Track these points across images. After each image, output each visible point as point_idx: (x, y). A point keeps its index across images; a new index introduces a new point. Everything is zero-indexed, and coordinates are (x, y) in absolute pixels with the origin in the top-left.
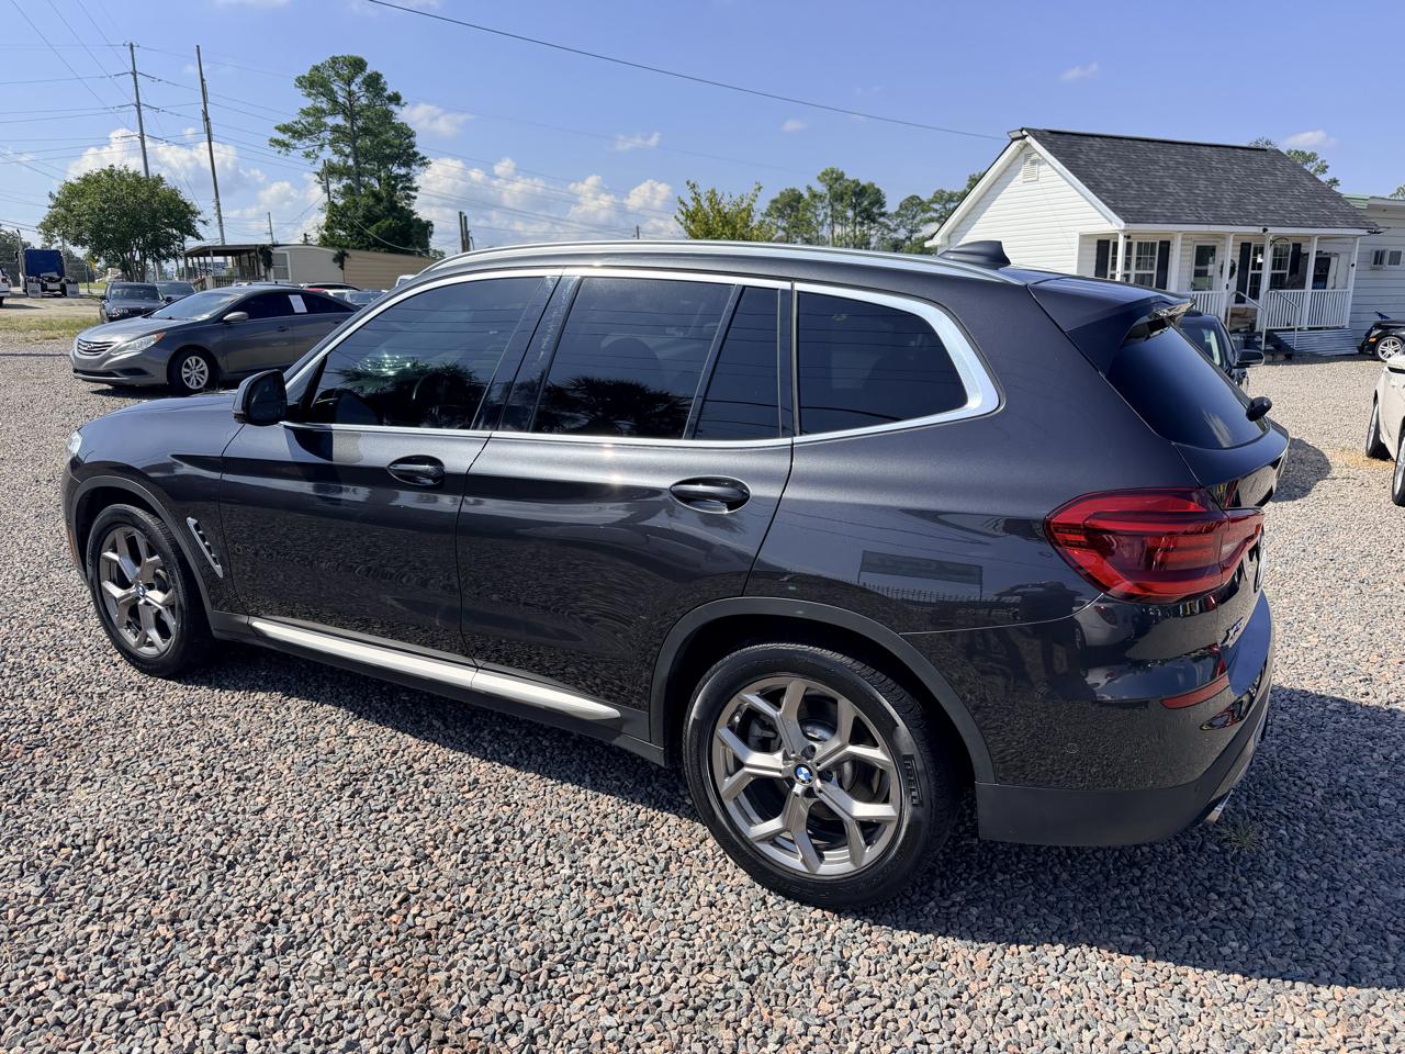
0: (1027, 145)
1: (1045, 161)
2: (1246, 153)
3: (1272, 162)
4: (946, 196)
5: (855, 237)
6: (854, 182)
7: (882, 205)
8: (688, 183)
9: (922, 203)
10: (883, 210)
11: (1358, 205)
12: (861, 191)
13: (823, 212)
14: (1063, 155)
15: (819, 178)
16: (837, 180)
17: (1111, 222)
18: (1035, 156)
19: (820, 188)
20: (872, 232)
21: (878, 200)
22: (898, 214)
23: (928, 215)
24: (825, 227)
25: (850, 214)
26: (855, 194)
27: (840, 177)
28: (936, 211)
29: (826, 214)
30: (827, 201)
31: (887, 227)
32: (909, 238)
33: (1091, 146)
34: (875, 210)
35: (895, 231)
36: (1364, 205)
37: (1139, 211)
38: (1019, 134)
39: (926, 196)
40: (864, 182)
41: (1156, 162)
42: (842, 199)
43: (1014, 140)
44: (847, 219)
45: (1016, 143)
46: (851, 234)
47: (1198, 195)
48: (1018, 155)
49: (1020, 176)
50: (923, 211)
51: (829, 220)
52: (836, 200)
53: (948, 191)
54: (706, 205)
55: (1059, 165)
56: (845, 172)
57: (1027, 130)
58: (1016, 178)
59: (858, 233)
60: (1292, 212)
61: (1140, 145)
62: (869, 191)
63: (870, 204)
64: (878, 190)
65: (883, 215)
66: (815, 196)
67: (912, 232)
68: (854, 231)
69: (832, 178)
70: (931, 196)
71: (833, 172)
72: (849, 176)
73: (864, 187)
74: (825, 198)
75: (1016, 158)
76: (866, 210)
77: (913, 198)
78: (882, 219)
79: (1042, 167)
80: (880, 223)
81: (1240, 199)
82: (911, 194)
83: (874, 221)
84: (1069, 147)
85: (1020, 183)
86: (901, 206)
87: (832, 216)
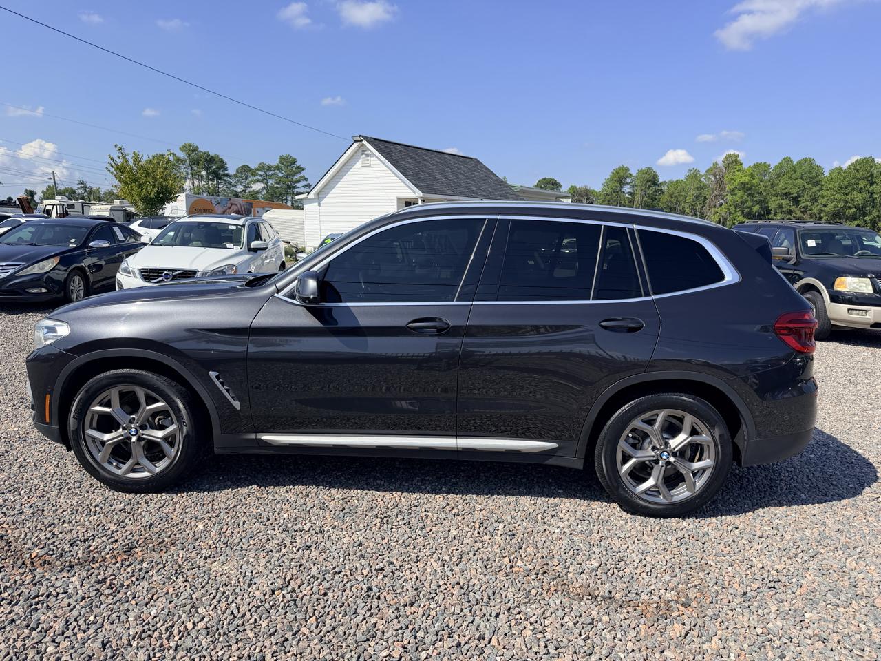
0: (363, 145)
1: (374, 155)
2: (465, 159)
3: (476, 165)
4: (266, 167)
5: (209, 188)
6: (205, 153)
7: (226, 169)
8: (116, 146)
9: (250, 170)
10: (226, 172)
11: (515, 189)
12: (211, 160)
13: (185, 170)
14: (384, 153)
15: (180, 149)
16: (193, 151)
17: (415, 193)
18: (368, 152)
19: (182, 155)
20: (220, 186)
21: (223, 166)
22: (236, 176)
23: (255, 178)
24: (188, 180)
25: (204, 173)
26: (206, 160)
27: (195, 150)
28: (260, 175)
29: (187, 173)
30: (187, 163)
31: (230, 183)
32: (245, 191)
33: (396, 149)
34: (220, 172)
35: (235, 186)
36: (518, 190)
37: (427, 187)
38: (358, 139)
39: (253, 166)
40: (212, 154)
41: (427, 161)
42: (198, 164)
43: (356, 141)
44: (202, 176)
45: (356, 144)
46: (206, 186)
47: (450, 180)
48: (358, 150)
49: (360, 162)
50: (253, 175)
51: (190, 176)
52: (194, 164)
53: (267, 164)
54: (131, 162)
55: (383, 159)
56: (199, 146)
57: (363, 137)
58: (358, 164)
59: (211, 186)
60: (490, 192)
61: (419, 151)
62: (216, 160)
63: (217, 168)
64: (222, 160)
65: (227, 175)
66: (179, 160)
67: (246, 187)
68: (208, 184)
69: (191, 150)
70: (257, 166)
71: (190, 146)
72: (202, 149)
73: (212, 157)
74: (186, 161)
75: (356, 152)
76: (215, 172)
77: (245, 166)
78: (225, 178)
79: (372, 159)
80: (224, 180)
81: (468, 183)
82: (243, 164)
83: (220, 179)
84: (387, 148)
85: (360, 166)
86: (237, 171)
87: (191, 174)
